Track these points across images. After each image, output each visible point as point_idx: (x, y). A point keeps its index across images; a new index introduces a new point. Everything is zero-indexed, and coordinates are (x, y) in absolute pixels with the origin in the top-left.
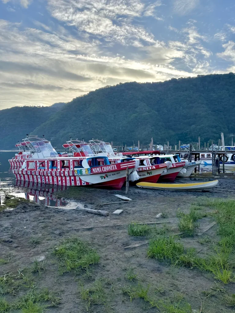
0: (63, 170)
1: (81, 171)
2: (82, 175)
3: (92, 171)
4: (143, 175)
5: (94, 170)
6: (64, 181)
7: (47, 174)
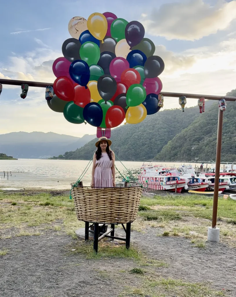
0: (156, 182)
1: (162, 183)
2: (163, 185)
3: (166, 183)
4: (196, 188)
5: (167, 183)
6: (156, 187)
7: (151, 184)
